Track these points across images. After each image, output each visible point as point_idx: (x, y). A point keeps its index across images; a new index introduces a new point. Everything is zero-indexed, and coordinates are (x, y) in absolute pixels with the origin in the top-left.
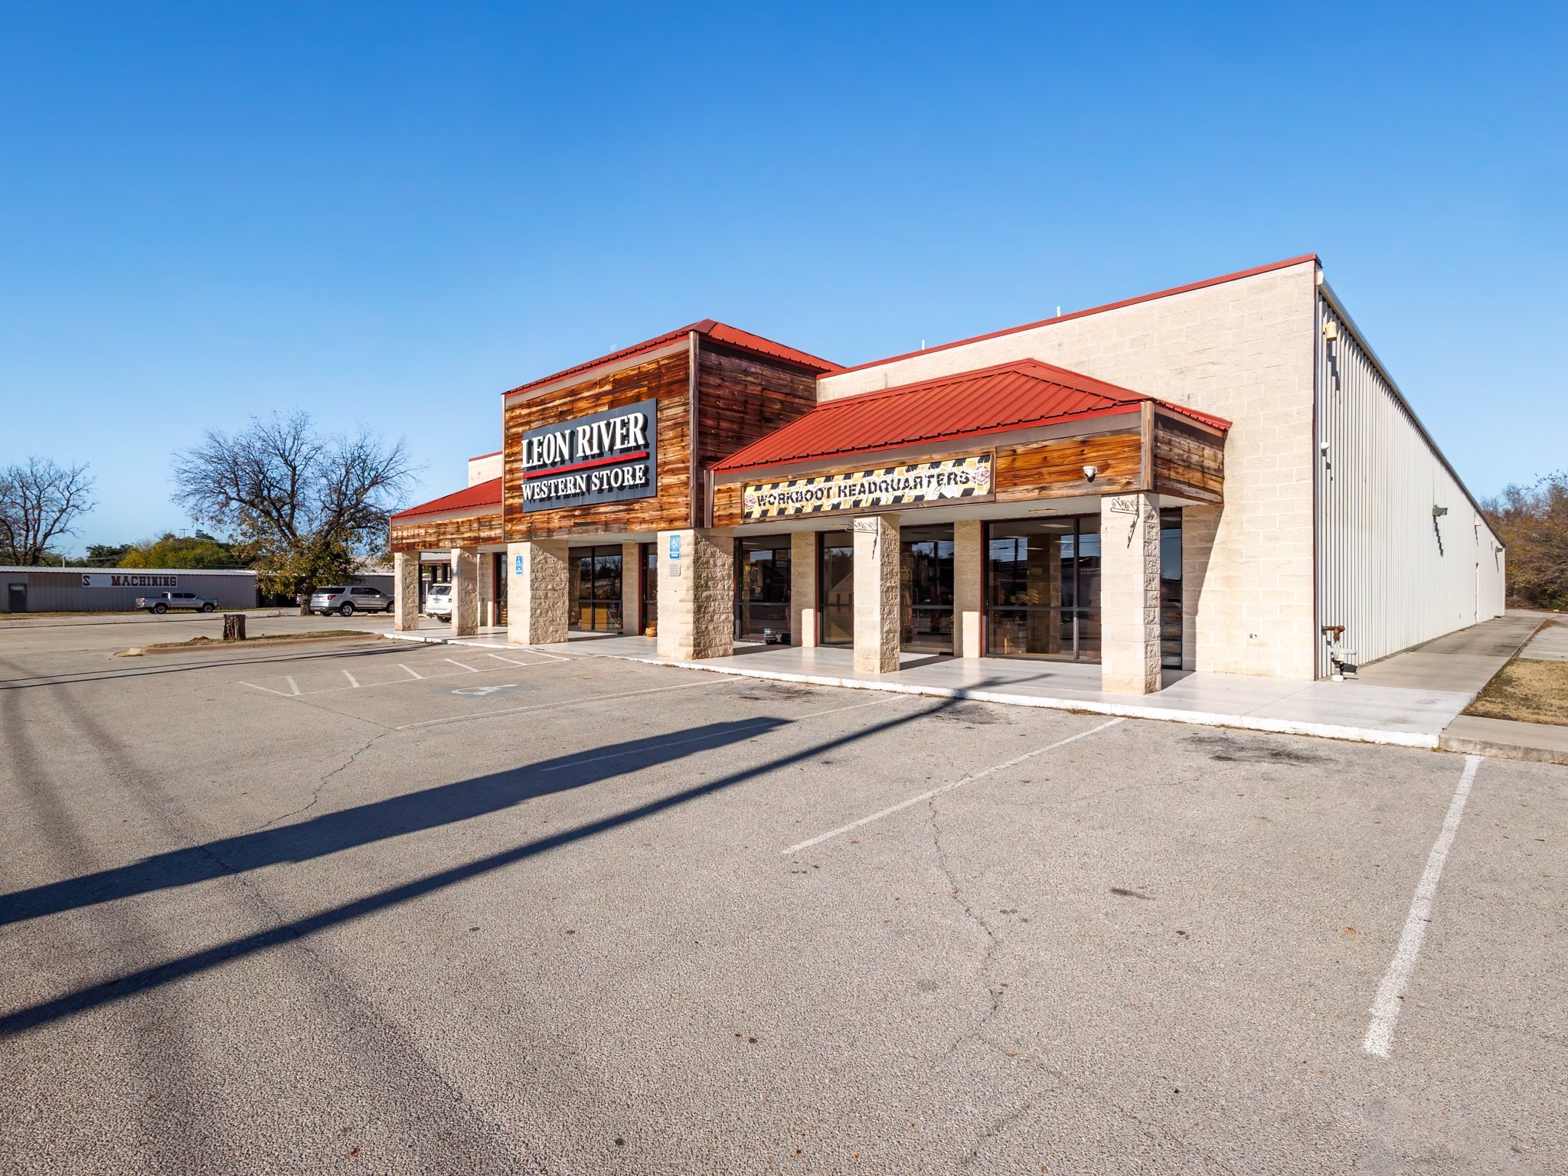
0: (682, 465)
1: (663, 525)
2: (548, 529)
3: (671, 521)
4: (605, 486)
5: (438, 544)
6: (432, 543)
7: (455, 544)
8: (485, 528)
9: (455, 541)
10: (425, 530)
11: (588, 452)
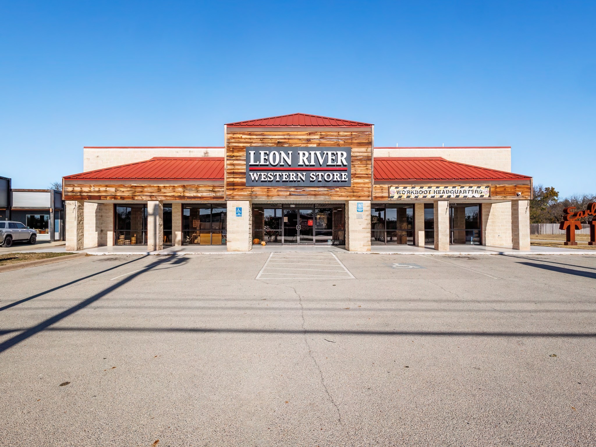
1: (354, 198)
2: (268, 195)
3: (359, 197)
4: (320, 179)
5: (132, 198)
6: (125, 197)
7: (154, 199)
8: (191, 191)
9: (156, 197)
10: (116, 189)
11: (307, 163)
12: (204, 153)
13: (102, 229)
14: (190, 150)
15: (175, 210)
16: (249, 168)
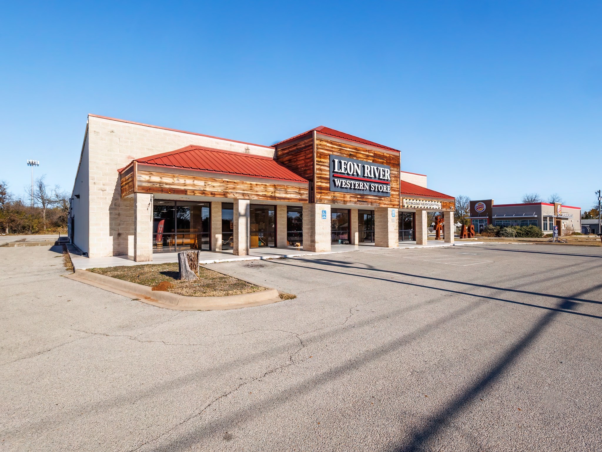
0: (397, 189)
1: (391, 206)
2: (344, 200)
3: (394, 205)
4: (376, 190)
5: (224, 195)
6: (216, 193)
7: (247, 197)
8: (280, 192)
9: (248, 196)
10: (205, 182)
11: (369, 176)
12: (245, 149)
13: (120, 232)
14: (231, 143)
15: (215, 210)
16: (332, 174)
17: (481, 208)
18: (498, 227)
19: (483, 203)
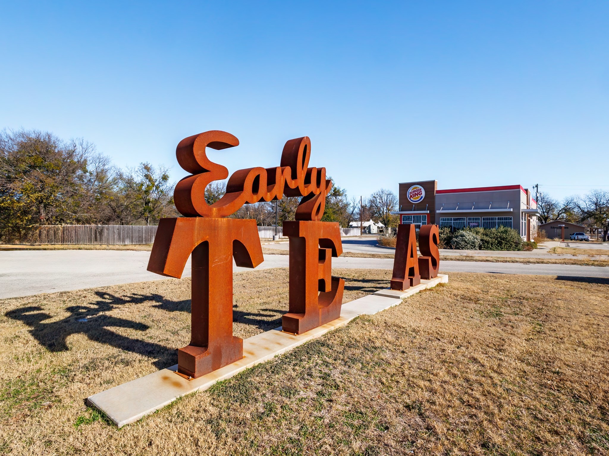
17: (416, 196)
18: (447, 230)
19: (420, 187)
